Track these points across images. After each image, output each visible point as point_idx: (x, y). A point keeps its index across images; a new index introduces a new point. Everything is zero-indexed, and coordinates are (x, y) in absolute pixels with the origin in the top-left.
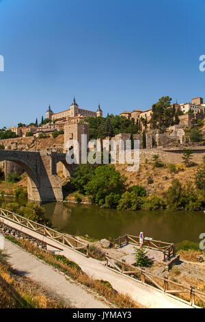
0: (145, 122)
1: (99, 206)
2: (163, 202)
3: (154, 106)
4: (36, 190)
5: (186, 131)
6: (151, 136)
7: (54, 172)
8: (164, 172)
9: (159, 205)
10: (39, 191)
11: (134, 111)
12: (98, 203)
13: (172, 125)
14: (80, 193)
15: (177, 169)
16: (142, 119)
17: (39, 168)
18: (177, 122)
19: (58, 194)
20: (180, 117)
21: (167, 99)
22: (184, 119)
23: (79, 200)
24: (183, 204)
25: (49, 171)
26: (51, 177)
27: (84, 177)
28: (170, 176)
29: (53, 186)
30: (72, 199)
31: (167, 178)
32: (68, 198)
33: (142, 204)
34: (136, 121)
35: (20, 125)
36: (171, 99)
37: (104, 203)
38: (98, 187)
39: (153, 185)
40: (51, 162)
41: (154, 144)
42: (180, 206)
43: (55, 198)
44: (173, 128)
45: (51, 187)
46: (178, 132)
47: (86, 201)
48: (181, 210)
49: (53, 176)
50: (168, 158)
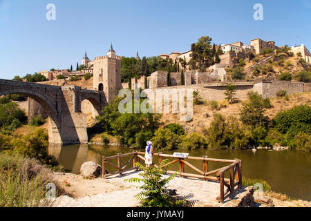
0: (184, 64)
1: (129, 146)
2: (204, 140)
3: (193, 45)
4: (57, 130)
5: (227, 71)
6: (189, 74)
7: (78, 110)
8: (205, 109)
9: (199, 143)
10: (60, 132)
11: (173, 53)
12: (126, 143)
13: (213, 64)
14: (108, 134)
15: (219, 106)
16: (181, 60)
17: (59, 105)
18: (218, 61)
19: (82, 135)
20: (221, 57)
21: (207, 39)
22: (226, 58)
23: (106, 141)
24: (228, 142)
25: (72, 108)
26: (74, 115)
27: (112, 114)
28: (211, 113)
29: (76, 125)
30: (98, 140)
31: (208, 116)
32: (94, 139)
33: (179, 143)
34: (174, 61)
35: (53, 70)
36: (211, 40)
37: (134, 142)
38: (127, 123)
39: (192, 123)
40: (74, 98)
41: (193, 82)
42: (224, 144)
43: (78, 140)
44: (214, 67)
45: (74, 127)
46: (219, 72)
47: (114, 142)
48: (225, 149)
49: (77, 114)
50: (209, 95)
